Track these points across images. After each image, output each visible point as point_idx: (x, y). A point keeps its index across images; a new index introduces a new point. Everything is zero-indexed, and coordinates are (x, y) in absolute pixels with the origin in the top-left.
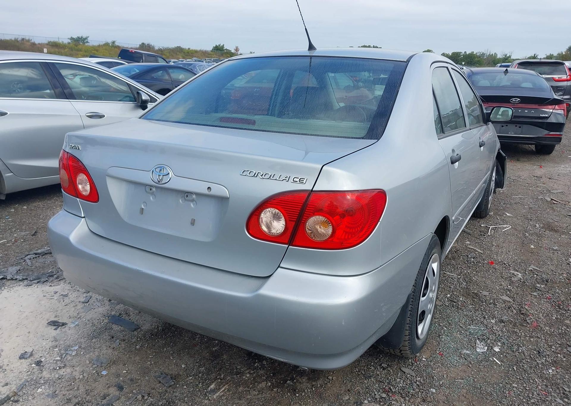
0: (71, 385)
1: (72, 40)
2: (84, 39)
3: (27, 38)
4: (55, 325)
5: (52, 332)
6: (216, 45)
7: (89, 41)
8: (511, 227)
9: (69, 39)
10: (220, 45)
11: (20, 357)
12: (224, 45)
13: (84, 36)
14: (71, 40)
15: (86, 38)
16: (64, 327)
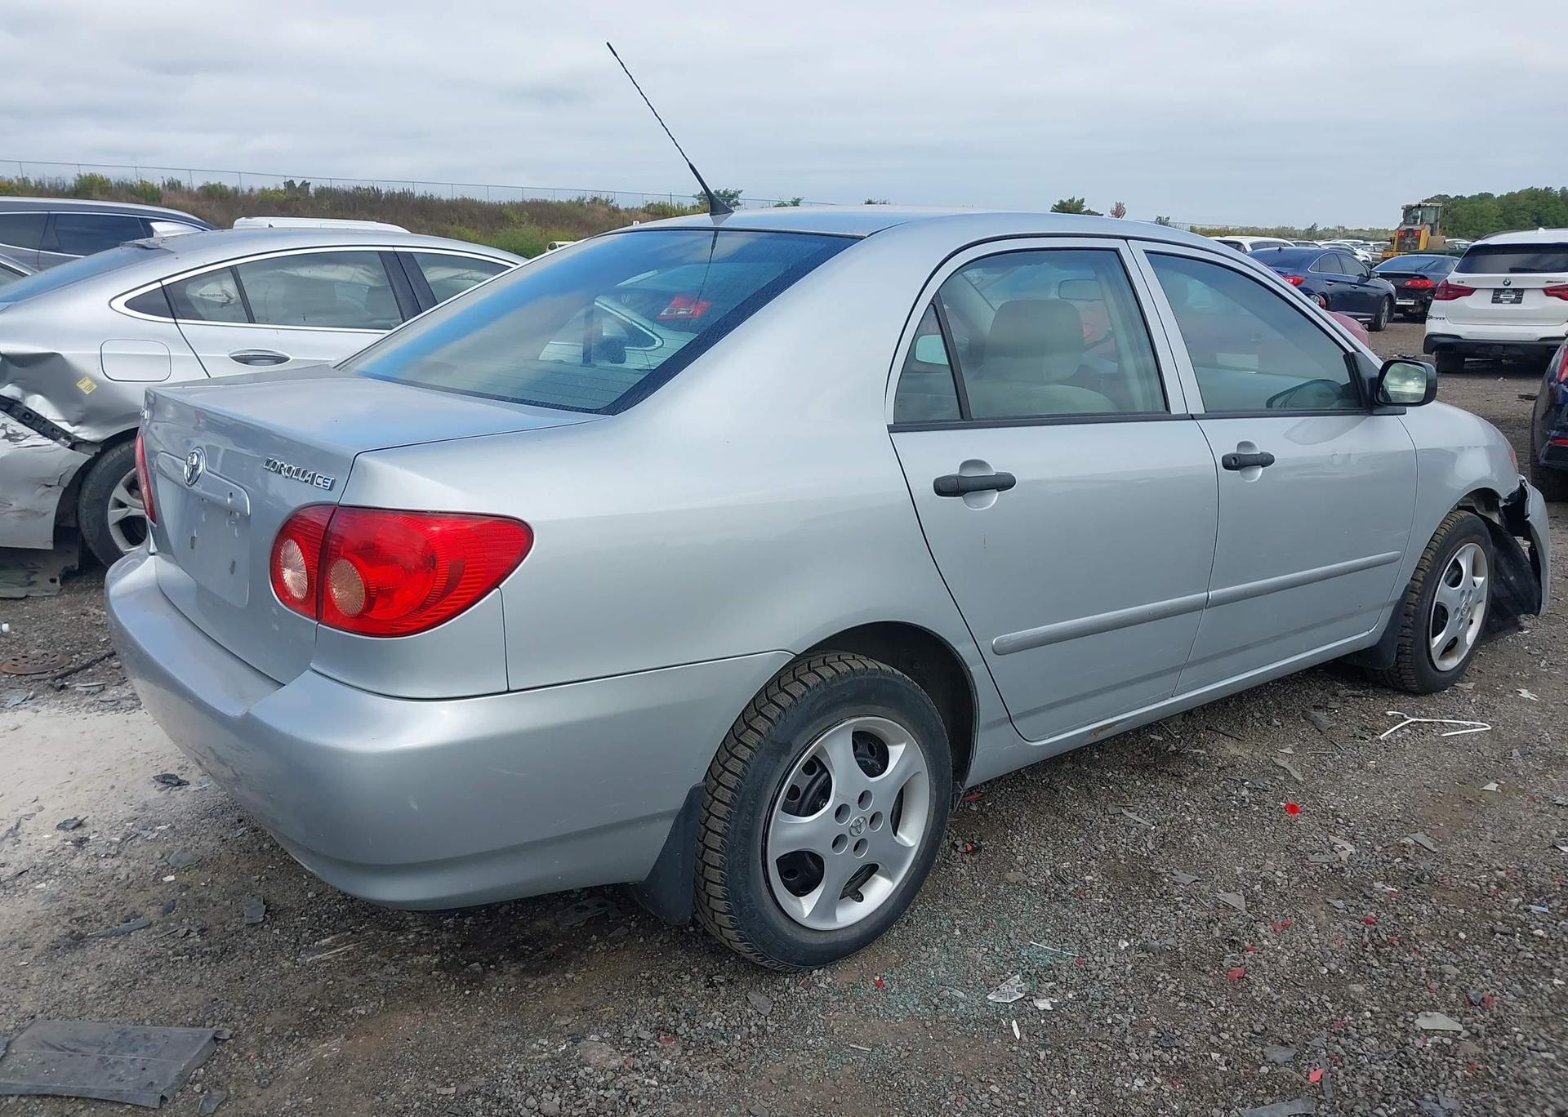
0: (98, 887)
1: (702, 200)
2: (730, 196)
3: (604, 198)
4: (164, 782)
5: (153, 794)
6: (1061, 201)
7: (740, 201)
8: (1490, 728)
9: (694, 196)
10: (1071, 201)
11: (58, 826)
12: (1083, 201)
13: (731, 191)
14: (699, 199)
15: (735, 195)
16: (178, 788)
